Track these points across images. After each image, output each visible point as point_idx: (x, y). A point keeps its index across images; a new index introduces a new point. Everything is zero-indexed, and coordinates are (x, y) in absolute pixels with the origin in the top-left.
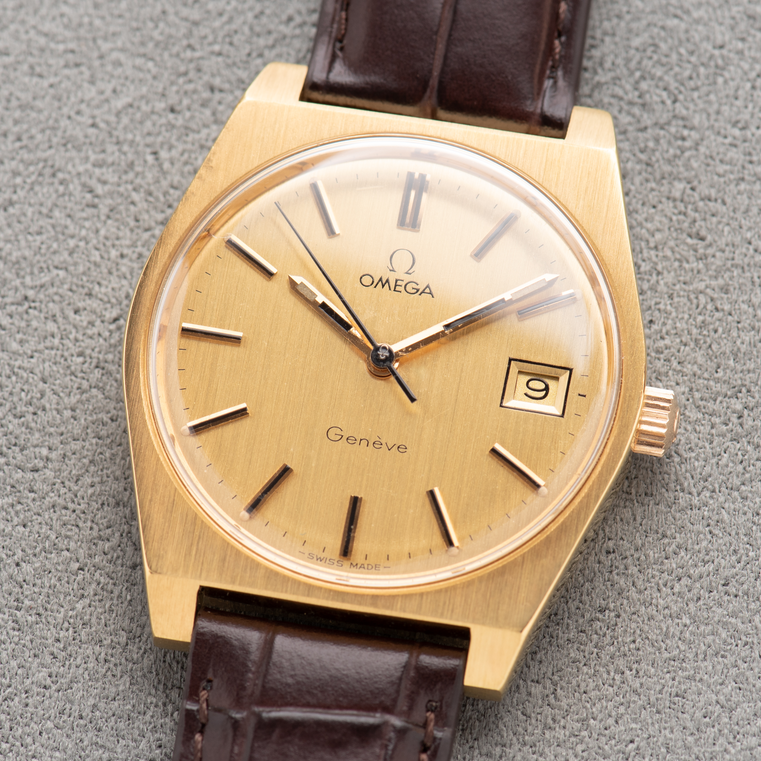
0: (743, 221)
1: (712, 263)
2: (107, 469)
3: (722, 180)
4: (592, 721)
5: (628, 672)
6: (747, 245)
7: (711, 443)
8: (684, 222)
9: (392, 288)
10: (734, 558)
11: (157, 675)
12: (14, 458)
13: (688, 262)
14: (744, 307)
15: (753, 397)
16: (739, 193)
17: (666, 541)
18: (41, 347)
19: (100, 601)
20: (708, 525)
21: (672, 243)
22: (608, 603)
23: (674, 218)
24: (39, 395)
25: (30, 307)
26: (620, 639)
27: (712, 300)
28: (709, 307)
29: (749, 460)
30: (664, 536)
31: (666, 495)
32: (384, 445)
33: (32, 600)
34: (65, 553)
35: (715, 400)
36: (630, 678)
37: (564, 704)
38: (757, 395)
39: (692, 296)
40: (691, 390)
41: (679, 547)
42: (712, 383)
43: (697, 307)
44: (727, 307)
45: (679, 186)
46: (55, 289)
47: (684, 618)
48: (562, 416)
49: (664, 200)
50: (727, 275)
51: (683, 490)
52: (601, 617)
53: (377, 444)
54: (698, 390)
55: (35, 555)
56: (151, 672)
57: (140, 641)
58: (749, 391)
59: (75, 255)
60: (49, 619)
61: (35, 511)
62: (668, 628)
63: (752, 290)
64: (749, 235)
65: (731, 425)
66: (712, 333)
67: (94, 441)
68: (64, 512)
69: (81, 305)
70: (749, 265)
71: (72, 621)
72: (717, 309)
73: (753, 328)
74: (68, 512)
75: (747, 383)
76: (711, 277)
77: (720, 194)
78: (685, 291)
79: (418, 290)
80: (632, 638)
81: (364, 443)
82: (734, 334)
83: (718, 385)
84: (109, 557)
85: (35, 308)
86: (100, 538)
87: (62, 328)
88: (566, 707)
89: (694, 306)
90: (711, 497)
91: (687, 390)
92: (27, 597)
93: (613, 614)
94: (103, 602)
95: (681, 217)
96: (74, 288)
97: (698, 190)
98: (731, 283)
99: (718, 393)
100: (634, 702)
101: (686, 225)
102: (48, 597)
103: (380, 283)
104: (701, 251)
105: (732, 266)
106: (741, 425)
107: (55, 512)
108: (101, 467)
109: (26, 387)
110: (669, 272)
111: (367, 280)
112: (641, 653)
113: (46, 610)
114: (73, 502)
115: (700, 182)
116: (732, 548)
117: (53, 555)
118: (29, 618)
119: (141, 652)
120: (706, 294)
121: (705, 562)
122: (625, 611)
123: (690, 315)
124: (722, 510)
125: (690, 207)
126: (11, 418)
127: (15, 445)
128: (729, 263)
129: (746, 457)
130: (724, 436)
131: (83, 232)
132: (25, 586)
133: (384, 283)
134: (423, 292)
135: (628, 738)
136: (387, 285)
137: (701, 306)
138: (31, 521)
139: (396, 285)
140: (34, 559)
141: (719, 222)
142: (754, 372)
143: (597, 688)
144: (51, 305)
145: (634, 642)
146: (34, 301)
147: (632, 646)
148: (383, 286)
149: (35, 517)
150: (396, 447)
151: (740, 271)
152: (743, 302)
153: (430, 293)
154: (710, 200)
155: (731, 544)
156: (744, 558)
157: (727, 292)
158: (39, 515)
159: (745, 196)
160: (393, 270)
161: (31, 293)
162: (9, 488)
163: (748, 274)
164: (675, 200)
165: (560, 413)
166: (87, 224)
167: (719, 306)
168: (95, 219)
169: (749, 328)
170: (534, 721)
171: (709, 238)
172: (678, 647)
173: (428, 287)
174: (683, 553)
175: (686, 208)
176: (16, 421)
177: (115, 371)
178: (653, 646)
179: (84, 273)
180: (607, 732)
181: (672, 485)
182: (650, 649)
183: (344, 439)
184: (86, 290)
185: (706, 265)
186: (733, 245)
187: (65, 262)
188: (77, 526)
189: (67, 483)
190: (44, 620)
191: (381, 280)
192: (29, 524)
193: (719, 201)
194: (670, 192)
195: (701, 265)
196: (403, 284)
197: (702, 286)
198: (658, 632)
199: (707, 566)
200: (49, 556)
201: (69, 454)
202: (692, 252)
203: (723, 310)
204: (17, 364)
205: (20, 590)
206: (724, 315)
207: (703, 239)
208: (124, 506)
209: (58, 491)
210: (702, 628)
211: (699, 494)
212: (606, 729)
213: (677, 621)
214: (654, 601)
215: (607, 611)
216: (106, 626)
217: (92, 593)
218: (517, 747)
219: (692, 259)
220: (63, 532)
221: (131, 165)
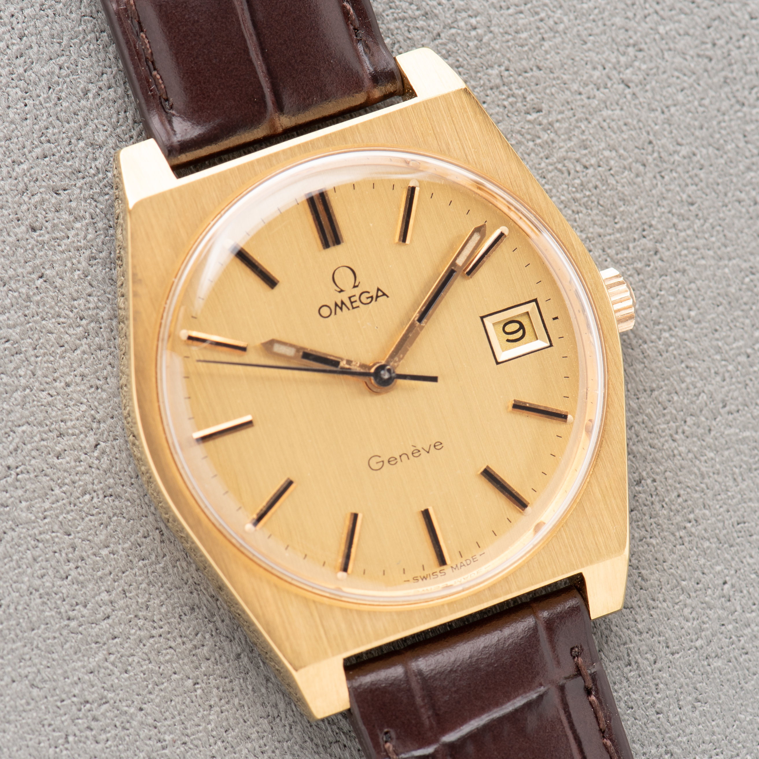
0: (565, 77)
1: (559, 128)
2: (166, 583)
3: (526, 48)
4: (684, 583)
5: (689, 525)
6: (579, 97)
7: (645, 287)
8: (516, 103)
9: (350, 307)
10: (718, 379)
11: (312, 740)
12: (83, 616)
13: (539, 137)
14: (607, 153)
15: (657, 229)
16: (546, 52)
17: (656, 393)
18: (47, 505)
19: (228, 703)
20: (682, 362)
21: (518, 127)
22: (640, 473)
23: (506, 103)
24: (71, 550)
25: (18, 474)
26: (667, 500)
27: (578, 161)
28: (579, 168)
29: (684, 286)
30: (652, 390)
31: (634, 353)
32: (422, 451)
33: (171, 733)
34: (174, 677)
35: (628, 249)
36: (693, 530)
37: (653, 580)
38: (659, 226)
39: (560, 166)
40: (604, 250)
41: (669, 394)
42: (618, 235)
43: (569, 174)
44: (593, 161)
45: (494, 72)
46: (29, 446)
47: (707, 453)
48: (551, 345)
49: (489, 92)
50: (577, 132)
51: (645, 342)
52: (640, 489)
53: (416, 453)
54: (610, 248)
55: (150, 693)
56: (306, 742)
57: (281, 720)
58: (651, 226)
59: (28, 406)
60: (195, 742)
61: (127, 653)
62: (699, 469)
63: (605, 135)
64: (575, 87)
65: (652, 264)
66: (594, 191)
67: (141, 563)
68: (151, 640)
69: (58, 448)
70: (590, 114)
71: (214, 733)
72: (586, 167)
73: (625, 168)
74: (156, 639)
75: (646, 220)
76: (564, 141)
77: (532, 62)
78: (551, 164)
79: (372, 297)
80: (676, 494)
81: (404, 457)
82: (612, 181)
83: (624, 234)
84: (213, 659)
85: (22, 472)
86: (195, 647)
87: (55, 477)
88: (657, 583)
89: (566, 174)
90: (671, 336)
91: (601, 252)
92: (165, 733)
93: (649, 481)
94: (231, 702)
95: (511, 99)
96: (45, 436)
97: (511, 68)
98: (584, 137)
99: (628, 241)
100: (708, 548)
101: (519, 105)
102: (183, 723)
103: (338, 309)
104: (545, 121)
105: (577, 121)
106: (661, 259)
107: (144, 645)
108: (160, 584)
109: (55, 548)
110: (529, 155)
111: (325, 311)
112: (690, 502)
113: (187, 735)
114: (155, 628)
115: (509, 60)
116: (713, 371)
117: (165, 684)
118: (178, 751)
119: (287, 728)
120: (570, 159)
121: (697, 395)
122: (658, 474)
123: (567, 184)
124: (687, 342)
125: (514, 86)
126: (59, 583)
127: (77, 604)
128: (573, 120)
129: (680, 285)
130: (653, 276)
131: (23, 381)
132: (159, 724)
133: (340, 306)
134: (377, 297)
135: (721, 582)
136: (344, 306)
137: (572, 172)
138: (130, 665)
139: (352, 303)
140: (152, 696)
141: (545, 88)
142: (646, 207)
143: (673, 552)
144: (33, 462)
145: (679, 496)
146: (17, 468)
147: (680, 500)
148: (341, 309)
149: (130, 659)
150: (432, 447)
151: (586, 123)
152: (604, 149)
153: (384, 294)
154: (526, 72)
155: (709, 369)
156: (727, 375)
157: (586, 148)
158: (133, 655)
159: (553, 53)
160: (342, 291)
161: (11, 461)
162: (93, 645)
163: (594, 122)
164: (497, 87)
165: (548, 344)
166: (21, 372)
167: (587, 164)
168: (25, 363)
169: (621, 170)
170: (638, 609)
171: (544, 106)
172: (716, 481)
173: (378, 290)
174: (676, 398)
175: (511, 89)
176: (65, 582)
177: (123, 492)
178: (696, 491)
179: (45, 418)
180: (700, 586)
181: (634, 342)
182: (696, 495)
183: (386, 462)
184: (56, 433)
185: (556, 133)
186: (568, 103)
187: (22, 417)
188: (170, 647)
189: (140, 614)
190: (192, 746)
191: (336, 305)
192: (129, 668)
193: (535, 69)
194: (489, 81)
195: (552, 135)
196: (356, 298)
197: (562, 153)
198: (693, 477)
199: (700, 398)
200: (162, 687)
201: (126, 587)
202: (538, 127)
203: (591, 165)
204: (36, 531)
205: (156, 730)
206: (595, 169)
207: (539, 111)
208: (199, 608)
209: (136, 625)
210: (726, 453)
211: (660, 339)
212: (698, 584)
213: (703, 459)
214: (676, 452)
215: (643, 481)
216: (245, 722)
217: (217, 700)
218: (636, 638)
219: (541, 134)
220: (161, 658)
221: (28, 298)
